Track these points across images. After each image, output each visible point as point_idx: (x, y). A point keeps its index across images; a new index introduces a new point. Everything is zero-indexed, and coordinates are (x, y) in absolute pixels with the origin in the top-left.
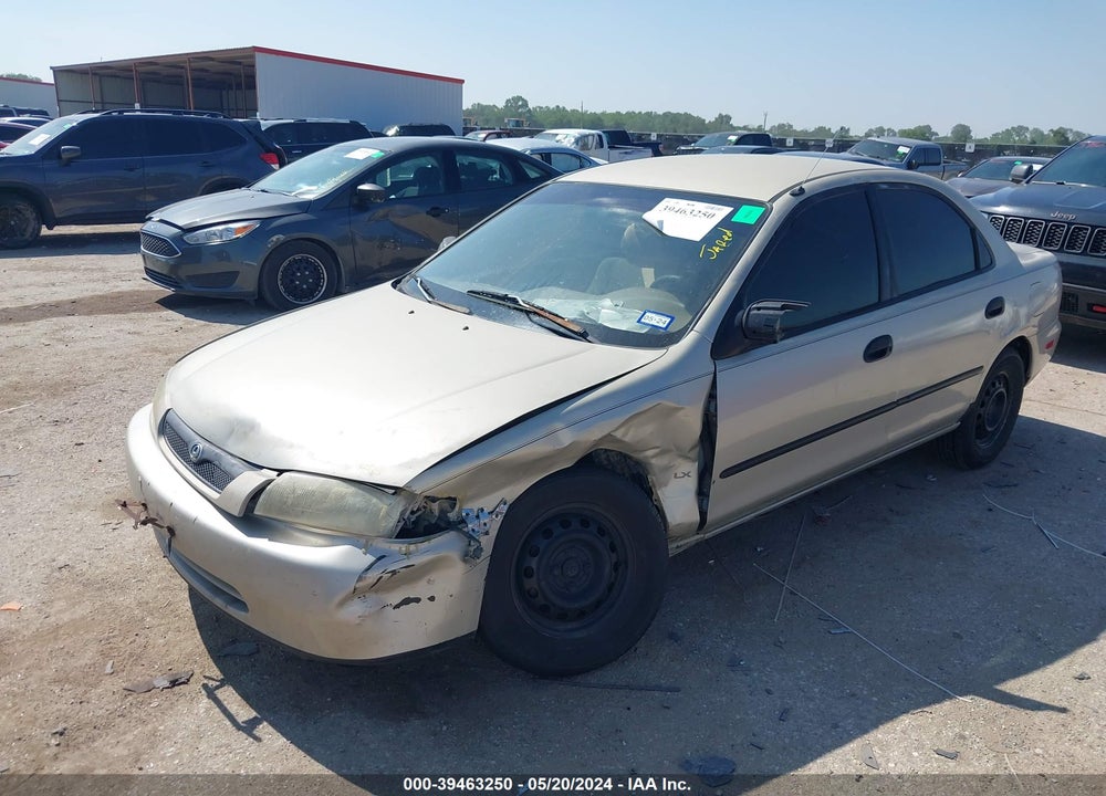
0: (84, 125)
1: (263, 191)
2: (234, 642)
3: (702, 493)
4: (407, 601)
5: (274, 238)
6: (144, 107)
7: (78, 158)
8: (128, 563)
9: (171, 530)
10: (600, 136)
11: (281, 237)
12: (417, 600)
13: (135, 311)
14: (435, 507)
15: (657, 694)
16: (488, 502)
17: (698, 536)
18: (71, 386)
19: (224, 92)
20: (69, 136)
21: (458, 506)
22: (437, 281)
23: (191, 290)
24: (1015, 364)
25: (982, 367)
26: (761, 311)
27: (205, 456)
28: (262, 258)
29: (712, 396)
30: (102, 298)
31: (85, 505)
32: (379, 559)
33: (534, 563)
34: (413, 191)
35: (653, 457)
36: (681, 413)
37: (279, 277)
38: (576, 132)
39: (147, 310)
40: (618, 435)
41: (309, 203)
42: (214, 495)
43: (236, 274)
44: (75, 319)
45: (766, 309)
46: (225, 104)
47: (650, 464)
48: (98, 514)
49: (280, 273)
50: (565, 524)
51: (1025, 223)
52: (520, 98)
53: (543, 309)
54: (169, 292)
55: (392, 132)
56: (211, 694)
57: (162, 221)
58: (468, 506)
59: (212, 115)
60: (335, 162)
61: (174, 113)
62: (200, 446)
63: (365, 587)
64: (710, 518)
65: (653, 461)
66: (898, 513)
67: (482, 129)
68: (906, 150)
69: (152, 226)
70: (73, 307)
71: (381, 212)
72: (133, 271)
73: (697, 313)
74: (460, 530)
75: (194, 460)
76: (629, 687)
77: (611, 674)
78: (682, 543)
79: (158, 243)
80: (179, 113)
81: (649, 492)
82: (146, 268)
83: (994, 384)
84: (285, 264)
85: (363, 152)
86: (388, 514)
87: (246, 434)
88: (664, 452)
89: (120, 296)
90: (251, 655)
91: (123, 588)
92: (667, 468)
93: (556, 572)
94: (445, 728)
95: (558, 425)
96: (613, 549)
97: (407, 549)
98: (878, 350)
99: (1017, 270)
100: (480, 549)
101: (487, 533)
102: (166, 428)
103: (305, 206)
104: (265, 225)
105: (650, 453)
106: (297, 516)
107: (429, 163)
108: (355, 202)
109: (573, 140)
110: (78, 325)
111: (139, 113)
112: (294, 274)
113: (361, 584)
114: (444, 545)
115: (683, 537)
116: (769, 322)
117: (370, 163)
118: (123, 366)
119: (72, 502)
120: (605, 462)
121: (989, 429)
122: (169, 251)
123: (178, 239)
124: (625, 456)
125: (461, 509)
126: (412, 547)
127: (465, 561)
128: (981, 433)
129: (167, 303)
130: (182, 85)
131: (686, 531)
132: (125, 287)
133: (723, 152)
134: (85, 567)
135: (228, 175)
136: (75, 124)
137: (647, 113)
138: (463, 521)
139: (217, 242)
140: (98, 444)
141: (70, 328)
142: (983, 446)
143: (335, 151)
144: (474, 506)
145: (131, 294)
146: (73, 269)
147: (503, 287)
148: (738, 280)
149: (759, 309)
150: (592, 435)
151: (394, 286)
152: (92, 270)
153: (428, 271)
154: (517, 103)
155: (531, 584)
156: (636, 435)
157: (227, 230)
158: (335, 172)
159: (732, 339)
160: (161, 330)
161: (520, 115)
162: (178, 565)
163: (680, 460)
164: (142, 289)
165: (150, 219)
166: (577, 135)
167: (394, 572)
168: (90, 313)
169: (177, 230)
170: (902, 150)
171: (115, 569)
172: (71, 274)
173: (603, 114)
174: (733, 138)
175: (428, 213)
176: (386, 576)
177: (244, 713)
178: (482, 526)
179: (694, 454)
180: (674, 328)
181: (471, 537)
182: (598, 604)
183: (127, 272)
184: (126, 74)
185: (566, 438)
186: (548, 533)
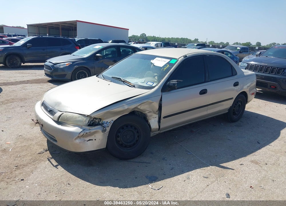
0: (33, 39)
1: (74, 55)
2: (55, 151)
3: (159, 122)
4: (90, 140)
5: (75, 66)
6: (49, 35)
7: (31, 47)
8: (34, 136)
9: (42, 125)
10: (161, 44)
11: (77, 66)
12: (92, 140)
13: (42, 83)
14: (97, 121)
15: (145, 164)
16: (109, 120)
17: (159, 132)
18: (25, 99)
19: (69, 31)
20: (29, 42)
21: (102, 120)
22: (106, 75)
23: (55, 78)
24: (243, 98)
25: (233, 98)
26: (173, 82)
27: (51, 110)
28: (72, 71)
29: (161, 100)
30: (35, 80)
31: (26, 124)
32: (83, 130)
33: (119, 134)
34: (110, 56)
35: (148, 113)
36: (153, 104)
37: (76, 76)
38: (155, 43)
39: (45, 83)
40: (139, 107)
41: (84, 58)
42: (52, 117)
43: (65, 75)
44: (28, 84)
45: (174, 81)
46: (69, 35)
47: (147, 115)
48: (29, 126)
49: (76, 75)
50: (127, 126)
51: (256, 66)
52: (144, 34)
53: (126, 81)
54: (50, 79)
55: (110, 42)
56: (49, 160)
57: (49, 62)
58: (104, 121)
59: (64, 37)
60: (91, 49)
61: (55, 36)
62: (50, 108)
63: (80, 136)
64: (161, 127)
65: (147, 114)
66: (211, 131)
67: (133, 41)
68: (239, 48)
69: (47, 63)
70: (28, 82)
71: (102, 61)
72: (43, 74)
73: (159, 82)
74: (101, 125)
75: (49, 110)
76: (139, 162)
77: (136, 160)
78: (155, 133)
79: (48, 67)
80: (56, 36)
81: (147, 121)
82: (45, 73)
83: (238, 103)
84: (78, 73)
85: (98, 46)
86: (85, 121)
87: (59, 105)
88: (150, 112)
89: (39, 80)
90: (58, 154)
91: (33, 140)
92: (151, 116)
93: (125, 137)
94: (98, 168)
95: (124, 104)
96: (138, 132)
97: (90, 128)
98: (203, 92)
99: (243, 76)
100: (106, 130)
101: (108, 127)
102: (43, 104)
103: (83, 59)
104: (73, 63)
105: (147, 112)
106: (67, 121)
107: (114, 49)
108: (95, 58)
109: (154, 45)
110: (28, 86)
111: (48, 36)
112: (80, 75)
113: (79, 135)
114: (98, 128)
115: (155, 131)
116: (174, 84)
117: (99, 49)
118: (38, 95)
119: (23, 123)
120: (138, 114)
121: (237, 113)
122: (51, 69)
123: (53, 66)
124: (142, 113)
125: (102, 121)
126: (91, 128)
127: (102, 132)
128: (234, 114)
129: (50, 81)
130: (58, 29)
131: (155, 130)
132: (40, 78)
133: (192, 48)
134: (25, 136)
135: (67, 51)
136: (31, 39)
137: (177, 38)
138: (103, 124)
139: (62, 67)
140: (30, 111)
141: (27, 86)
142: (235, 117)
143: (92, 46)
144: (105, 121)
145: (41, 79)
146: (28, 73)
147: (119, 76)
148: (169, 75)
149: (172, 82)
150: (132, 107)
151: (97, 76)
152: (33, 74)
153: (105, 73)
154: (143, 35)
155: (119, 139)
156: (143, 108)
157: (64, 64)
158: (91, 51)
159: (166, 88)
160: (47, 87)
161: (144, 38)
162: (44, 134)
163: (154, 114)
164: (44, 78)
165: (47, 61)
166: (156, 43)
167: (87, 133)
168: (31, 83)
169: (53, 64)
170: (238, 48)
171: (31, 136)
172: (28, 75)
173: (165, 38)
174: (196, 45)
175: (113, 61)
176: (85, 134)
177: (55, 163)
178: (107, 125)
179: (157, 113)
180: (154, 85)
181: (104, 127)
182: (134, 144)
183: (41, 74)
184: (46, 26)
185: (126, 107)
186: (123, 128)
